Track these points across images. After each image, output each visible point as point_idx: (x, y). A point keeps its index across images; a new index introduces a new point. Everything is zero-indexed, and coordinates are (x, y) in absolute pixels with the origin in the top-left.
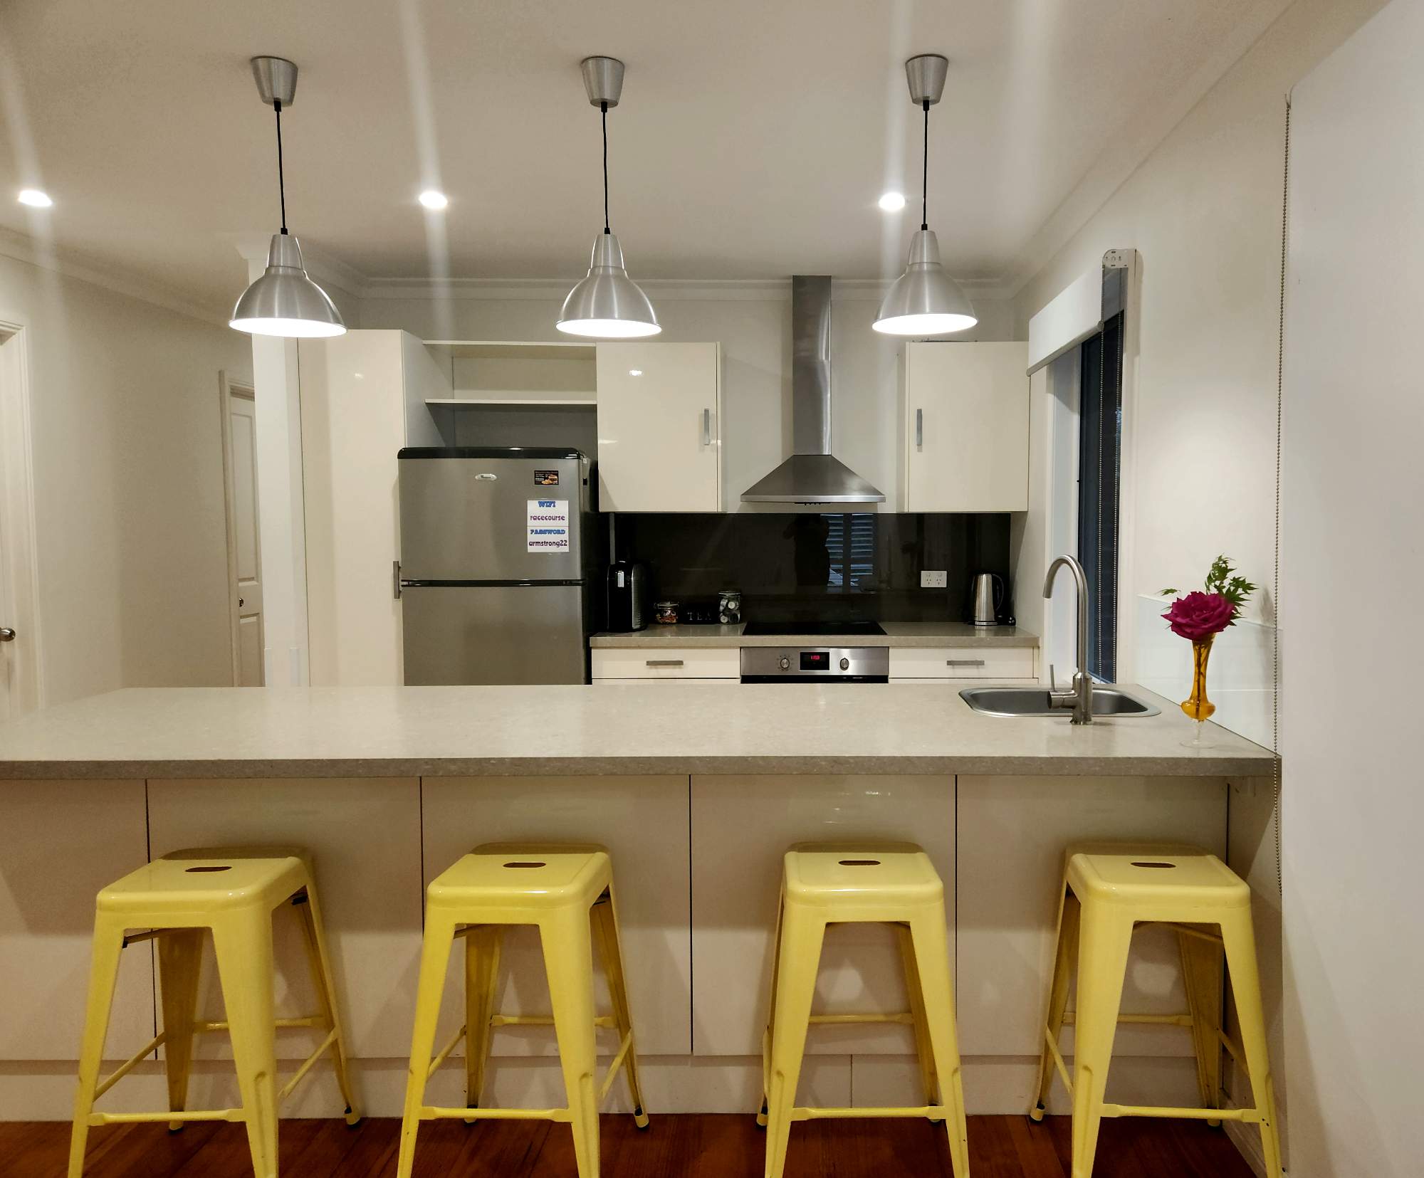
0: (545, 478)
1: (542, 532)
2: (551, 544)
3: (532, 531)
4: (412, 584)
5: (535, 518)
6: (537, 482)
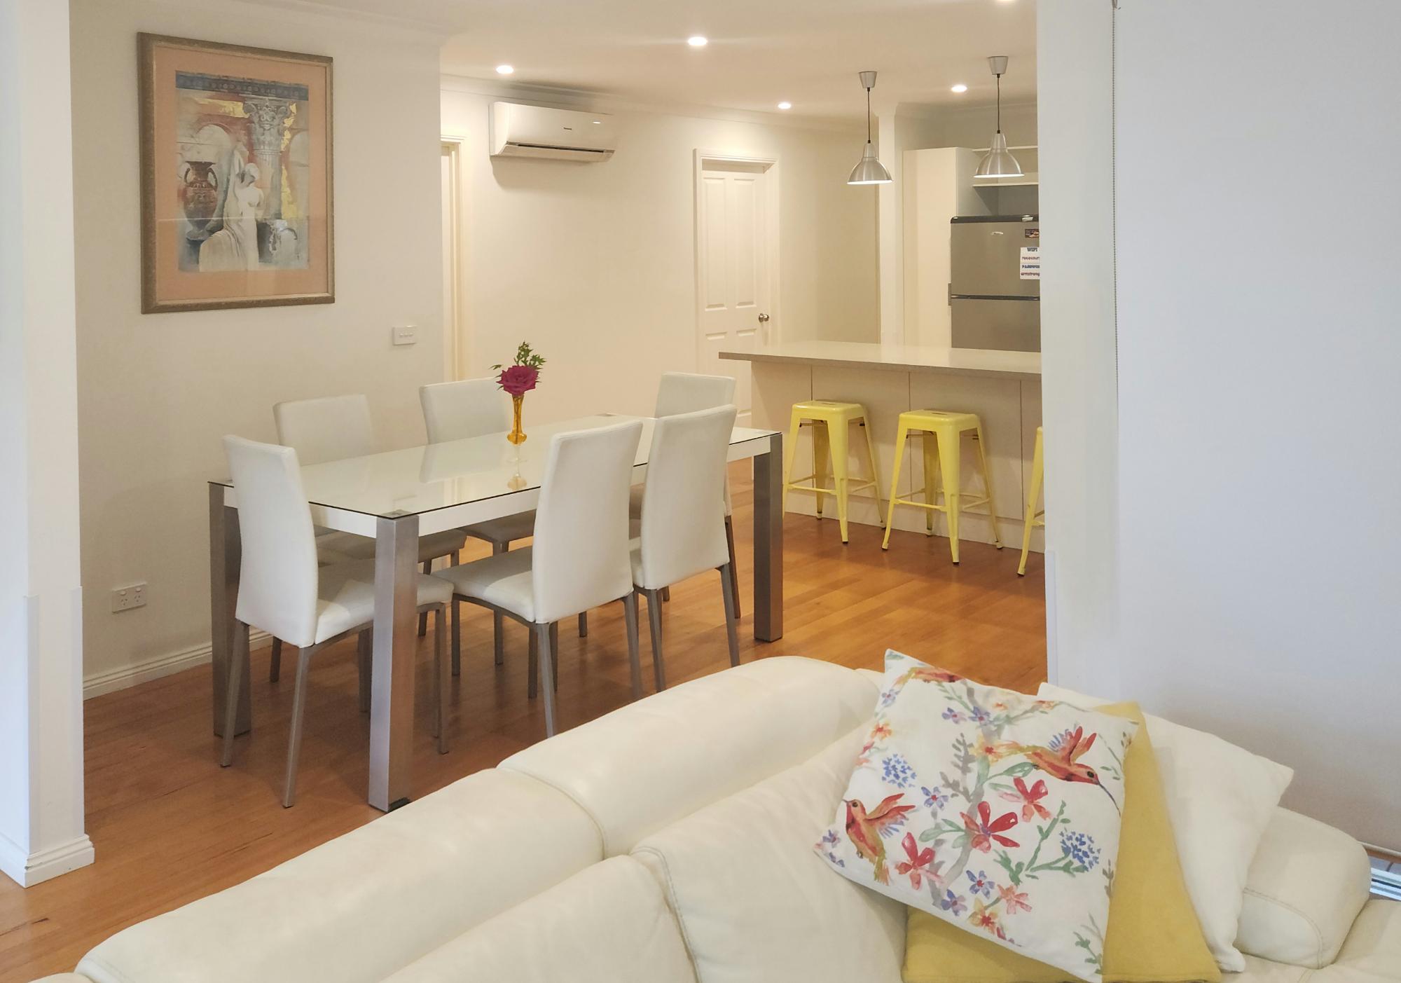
0: (1032, 234)
1: (1030, 267)
3: (1023, 266)
4: (960, 297)
5: (1025, 258)
6: (1027, 236)
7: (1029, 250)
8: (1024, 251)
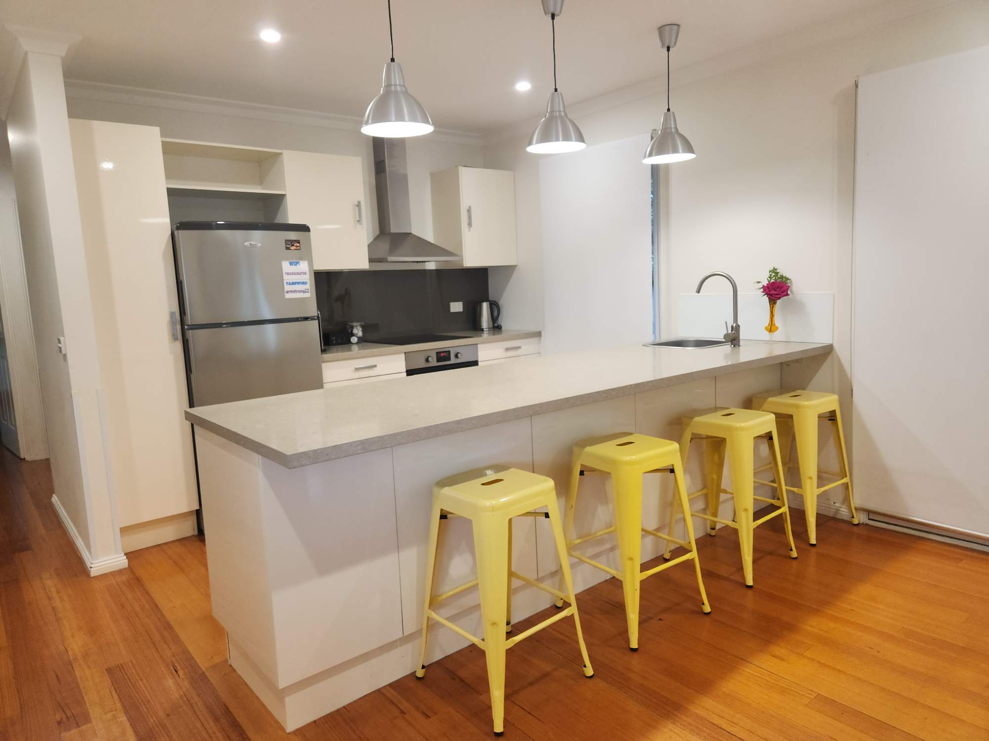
0: (292, 246)
1: (294, 283)
2: (300, 292)
3: (287, 283)
5: (288, 274)
6: (287, 248)
7: (291, 264)
8: (286, 266)
